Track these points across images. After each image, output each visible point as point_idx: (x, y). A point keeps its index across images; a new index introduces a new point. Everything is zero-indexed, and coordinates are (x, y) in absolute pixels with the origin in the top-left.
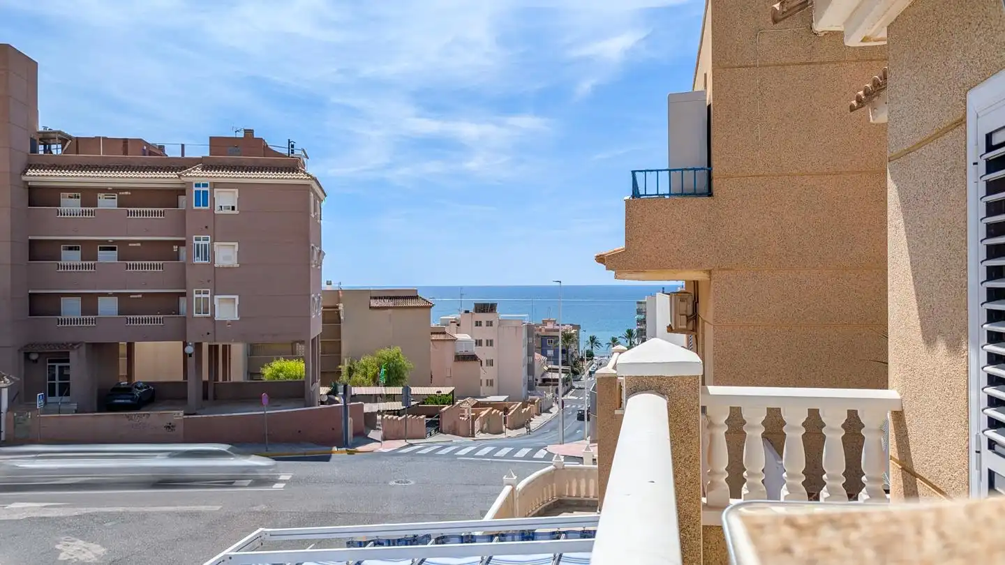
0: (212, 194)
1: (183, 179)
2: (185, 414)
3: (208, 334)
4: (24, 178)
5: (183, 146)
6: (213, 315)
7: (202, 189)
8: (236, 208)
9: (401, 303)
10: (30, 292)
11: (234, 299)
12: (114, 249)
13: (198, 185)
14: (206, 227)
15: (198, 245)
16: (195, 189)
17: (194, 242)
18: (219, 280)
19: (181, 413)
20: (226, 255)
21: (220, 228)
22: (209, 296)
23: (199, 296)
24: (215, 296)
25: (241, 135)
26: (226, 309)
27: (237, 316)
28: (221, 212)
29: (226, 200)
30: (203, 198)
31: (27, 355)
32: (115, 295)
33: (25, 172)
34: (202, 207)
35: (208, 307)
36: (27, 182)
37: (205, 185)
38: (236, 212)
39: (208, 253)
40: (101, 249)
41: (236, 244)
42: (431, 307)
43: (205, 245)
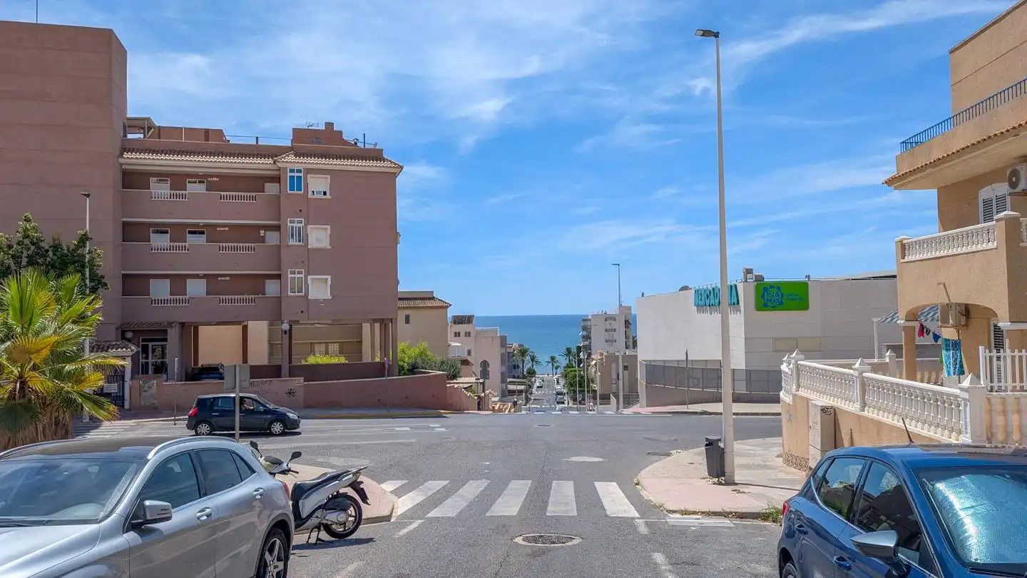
0: (306, 178)
1: (278, 164)
2: (305, 381)
3: (302, 312)
4: (121, 160)
5: (257, 138)
6: (306, 295)
7: (296, 174)
8: (328, 193)
9: (420, 303)
10: (123, 272)
11: (327, 279)
12: (203, 233)
13: (292, 171)
14: (300, 211)
15: (292, 227)
16: (289, 174)
17: (289, 224)
18: (313, 261)
19: (302, 381)
20: (319, 237)
21: (313, 211)
22: (302, 276)
23: (293, 276)
24: (309, 277)
25: (323, 127)
26: (319, 289)
27: (329, 295)
28: (313, 197)
29: (318, 185)
30: (298, 183)
31: (123, 333)
32: (205, 276)
33: (121, 155)
34: (296, 192)
35: (302, 287)
36: (121, 165)
37: (299, 171)
38: (328, 196)
39: (302, 236)
40: (190, 232)
41: (329, 227)
42: (447, 307)
43: (299, 228)
